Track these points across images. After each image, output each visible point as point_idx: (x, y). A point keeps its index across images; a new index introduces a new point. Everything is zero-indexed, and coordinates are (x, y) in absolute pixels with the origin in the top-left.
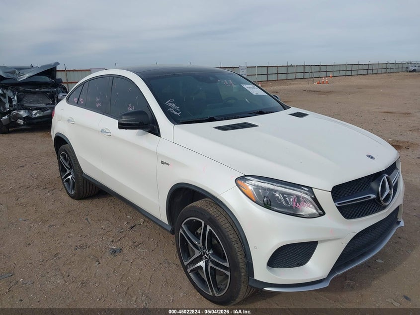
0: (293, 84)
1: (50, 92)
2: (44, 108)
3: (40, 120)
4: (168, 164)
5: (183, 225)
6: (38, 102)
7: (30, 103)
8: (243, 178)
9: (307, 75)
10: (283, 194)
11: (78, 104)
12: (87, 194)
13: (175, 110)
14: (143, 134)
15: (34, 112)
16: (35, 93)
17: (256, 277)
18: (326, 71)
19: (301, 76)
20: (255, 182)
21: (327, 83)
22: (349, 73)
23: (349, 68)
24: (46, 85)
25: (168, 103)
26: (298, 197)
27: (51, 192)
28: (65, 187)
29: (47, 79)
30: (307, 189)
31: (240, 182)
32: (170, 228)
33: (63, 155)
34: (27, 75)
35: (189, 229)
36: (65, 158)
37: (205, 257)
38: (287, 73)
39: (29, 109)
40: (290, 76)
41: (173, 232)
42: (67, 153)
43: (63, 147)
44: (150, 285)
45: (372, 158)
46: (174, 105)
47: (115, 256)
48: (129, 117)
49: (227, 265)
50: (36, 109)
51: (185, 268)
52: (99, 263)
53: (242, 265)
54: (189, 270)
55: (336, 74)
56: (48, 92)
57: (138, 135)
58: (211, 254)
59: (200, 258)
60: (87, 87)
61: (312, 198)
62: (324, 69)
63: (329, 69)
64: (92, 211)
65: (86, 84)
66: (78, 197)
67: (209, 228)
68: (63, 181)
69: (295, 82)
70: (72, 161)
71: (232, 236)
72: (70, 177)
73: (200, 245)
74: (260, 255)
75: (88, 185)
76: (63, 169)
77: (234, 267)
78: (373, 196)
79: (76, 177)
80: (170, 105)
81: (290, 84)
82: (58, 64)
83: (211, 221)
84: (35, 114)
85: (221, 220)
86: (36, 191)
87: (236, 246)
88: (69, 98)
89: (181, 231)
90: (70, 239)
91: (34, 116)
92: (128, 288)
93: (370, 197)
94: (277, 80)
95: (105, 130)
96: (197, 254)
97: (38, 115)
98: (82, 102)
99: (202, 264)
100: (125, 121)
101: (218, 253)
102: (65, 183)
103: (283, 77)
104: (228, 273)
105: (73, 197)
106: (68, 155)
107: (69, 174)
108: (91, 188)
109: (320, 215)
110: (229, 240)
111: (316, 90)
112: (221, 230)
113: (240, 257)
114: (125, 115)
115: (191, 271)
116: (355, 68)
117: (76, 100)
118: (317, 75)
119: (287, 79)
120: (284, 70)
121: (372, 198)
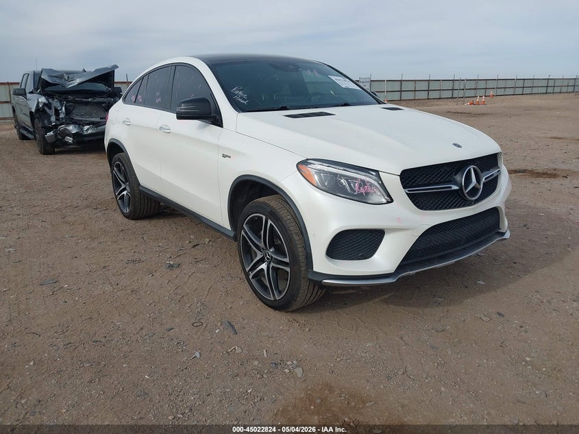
0: (436, 105)
1: (105, 103)
2: (98, 122)
3: (93, 138)
4: (230, 157)
5: (244, 226)
6: (90, 115)
7: (81, 116)
8: (305, 162)
9: (456, 94)
10: (347, 178)
11: (136, 102)
12: (145, 213)
13: (241, 98)
14: (205, 127)
15: (86, 127)
16: (87, 104)
17: (315, 270)
18: (486, 89)
19: (448, 94)
20: (318, 166)
21: (484, 103)
22: (519, 91)
23: (520, 84)
24: (101, 94)
25: (235, 90)
26: (363, 181)
27: (103, 212)
28: (119, 205)
29: (101, 87)
30: (374, 174)
31: (302, 167)
32: (232, 234)
33: (118, 166)
34: (78, 81)
35: (251, 229)
36: (119, 170)
37: (267, 258)
38: (428, 90)
39: (80, 124)
40: (433, 95)
41: (235, 238)
42: (122, 163)
43: (117, 156)
44: (207, 295)
45: (459, 146)
46: (241, 93)
47: (171, 270)
48: (188, 104)
49: (287, 260)
50: (87, 124)
51: (247, 275)
52: (153, 275)
53: (302, 258)
54: (251, 277)
55: (500, 92)
56: (103, 103)
57: (200, 127)
58: (272, 252)
59: (262, 261)
60: (146, 81)
61: (379, 183)
62: (482, 85)
63: (490, 85)
64: (149, 231)
65: (146, 77)
66: (134, 216)
67: (270, 222)
68: (116, 197)
69: (440, 102)
70: (128, 171)
71: (292, 228)
72: (125, 193)
73: (262, 245)
74: (319, 242)
75: (146, 201)
76: (117, 184)
77: (294, 262)
78: (455, 187)
79: (132, 191)
80: (237, 92)
81: (433, 105)
82: (116, 67)
83: (273, 215)
84: (87, 130)
85: (281, 213)
86: (85, 210)
87: (296, 238)
88: (125, 98)
89: (243, 233)
90: (122, 254)
91: (85, 133)
92: (183, 297)
93: (451, 187)
94: (415, 100)
95: (164, 127)
96: (259, 256)
97: (90, 131)
98: (141, 100)
99: (264, 266)
100: (184, 109)
101: (280, 251)
102: (119, 201)
103: (423, 95)
104: (288, 269)
105: (127, 216)
106: (123, 165)
107: (124, 189)
108: (149, 205)
109: (388, 202)
110: (289, 232)
111: (465, 112)
112: (281, 221)
113: (300, 250)
114: (184, 102)
115: (253, 277)
116: (527, 84)
117: (133, 98)
118: (472, 93)
119: (428, 99)
120: (424, 86)
121: (453, 188)
